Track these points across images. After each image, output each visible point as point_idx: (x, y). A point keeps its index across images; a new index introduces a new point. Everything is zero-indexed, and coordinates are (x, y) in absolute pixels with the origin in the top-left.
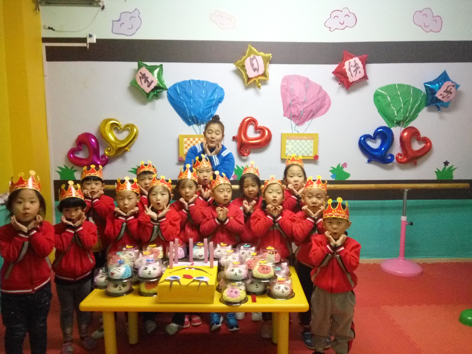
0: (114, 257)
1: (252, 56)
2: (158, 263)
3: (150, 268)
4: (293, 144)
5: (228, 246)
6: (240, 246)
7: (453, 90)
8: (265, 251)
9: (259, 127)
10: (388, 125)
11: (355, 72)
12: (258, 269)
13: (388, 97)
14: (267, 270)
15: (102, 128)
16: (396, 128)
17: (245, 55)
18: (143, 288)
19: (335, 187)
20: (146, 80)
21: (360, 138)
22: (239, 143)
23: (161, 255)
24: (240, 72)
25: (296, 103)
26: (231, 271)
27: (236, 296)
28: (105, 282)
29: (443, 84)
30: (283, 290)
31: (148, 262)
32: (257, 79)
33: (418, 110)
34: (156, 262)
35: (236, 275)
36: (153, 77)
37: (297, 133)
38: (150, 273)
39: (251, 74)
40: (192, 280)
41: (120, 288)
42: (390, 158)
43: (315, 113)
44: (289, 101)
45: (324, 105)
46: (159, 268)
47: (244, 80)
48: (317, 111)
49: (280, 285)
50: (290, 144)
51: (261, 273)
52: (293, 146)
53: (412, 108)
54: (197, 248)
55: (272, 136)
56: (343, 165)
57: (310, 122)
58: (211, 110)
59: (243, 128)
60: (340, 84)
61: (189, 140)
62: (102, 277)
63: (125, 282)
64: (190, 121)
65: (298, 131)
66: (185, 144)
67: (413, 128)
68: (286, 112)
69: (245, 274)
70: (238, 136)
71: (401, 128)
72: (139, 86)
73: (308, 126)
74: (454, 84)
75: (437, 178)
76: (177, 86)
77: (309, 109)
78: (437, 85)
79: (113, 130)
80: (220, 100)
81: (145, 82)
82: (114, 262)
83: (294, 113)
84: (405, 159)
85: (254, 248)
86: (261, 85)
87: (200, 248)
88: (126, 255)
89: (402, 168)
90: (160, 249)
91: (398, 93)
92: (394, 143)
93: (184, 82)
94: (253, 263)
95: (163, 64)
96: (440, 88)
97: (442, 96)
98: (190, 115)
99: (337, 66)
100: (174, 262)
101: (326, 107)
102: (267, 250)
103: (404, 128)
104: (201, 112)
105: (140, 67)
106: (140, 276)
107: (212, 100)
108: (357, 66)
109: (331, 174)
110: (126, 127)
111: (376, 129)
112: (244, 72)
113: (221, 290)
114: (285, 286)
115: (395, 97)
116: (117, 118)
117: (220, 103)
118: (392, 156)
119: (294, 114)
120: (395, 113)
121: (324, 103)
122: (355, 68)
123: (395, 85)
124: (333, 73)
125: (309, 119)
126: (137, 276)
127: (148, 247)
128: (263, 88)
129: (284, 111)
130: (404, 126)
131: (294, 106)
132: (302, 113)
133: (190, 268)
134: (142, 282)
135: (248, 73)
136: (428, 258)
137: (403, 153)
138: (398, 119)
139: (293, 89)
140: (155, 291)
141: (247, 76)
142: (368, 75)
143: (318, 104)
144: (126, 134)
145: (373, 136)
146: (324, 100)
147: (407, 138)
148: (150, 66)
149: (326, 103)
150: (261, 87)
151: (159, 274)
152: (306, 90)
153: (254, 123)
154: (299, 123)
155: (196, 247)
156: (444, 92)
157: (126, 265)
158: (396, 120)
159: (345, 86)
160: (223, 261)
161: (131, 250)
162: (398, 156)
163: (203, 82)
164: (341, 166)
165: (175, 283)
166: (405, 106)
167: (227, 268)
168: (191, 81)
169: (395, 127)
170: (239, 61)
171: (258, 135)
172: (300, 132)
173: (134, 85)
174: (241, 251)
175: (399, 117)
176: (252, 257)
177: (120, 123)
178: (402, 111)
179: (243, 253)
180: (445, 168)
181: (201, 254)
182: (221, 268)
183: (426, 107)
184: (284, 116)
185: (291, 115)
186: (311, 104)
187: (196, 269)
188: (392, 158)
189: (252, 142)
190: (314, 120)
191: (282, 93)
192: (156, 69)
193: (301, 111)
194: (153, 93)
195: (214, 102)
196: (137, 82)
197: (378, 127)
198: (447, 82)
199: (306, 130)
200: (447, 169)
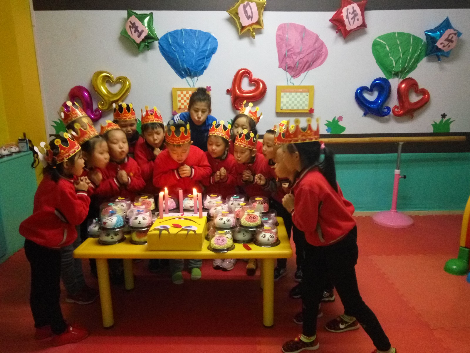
0: (107, 208)
1: (245, 3)
2: (148, 214)
3: (140, 218)
4: (288, 97)
5: (217, 196)
6: (230, 198)
7: (455, 38)
8: (254, 201)
9: (253, 79)
10: (386, 76)
11: (353, 19)
12: (246, 218)
13: (387, 46)
14: (254, 219)
15: (94, 80)
18: (135, 237)
19: (329, 141)
20: (136, 30)
21: (357, 90)
22: (233, 98)
23: (153, 206)
24: (233, 20)
25: (291, 54)
26: (220, 220)
27: (223, 244)
28: (98, 231)
29: (444, 32)
30: (268, 238)
31: (139, 213)
32: (251, 28)
33: (417, 61)
34: (146, 213)
35: (224, 223)
36: (144, 26)
37: (292, 85)
38: (140, 222)
39: (245, 22)
40: (181, 229)
41: (112, 237)
42: (386, 110)
43: (311, 65)
44: (284, 51)
45: (321, 55)
46: (150, 218)
47: (237, 29)
48: (313, 62)
49: (266, 234)
50: (285, 97)
51: (248, 222)
52: (288, 99)
53: (411, 59)
54: (188, 200)
55: (267, 88)
56: (338, 118)
57: (305, 75)
58: (204, 62)
59: (237, 81)
60: (337, 33)
61: (182, 93)
62: (95, 226)
63: (117, 231)
64: (183, 73)
65: (293, 84)
66: (178, 97)
67: (411, 79)
68: (281, 64)
69: (234, 223)
70: (232, 90)
71: (399, 80)
72: (129, 36)
73: (304, 78)
74: (456, 32)
75: (434, 131)
76: (169, 35)
77: (304, 60)
78: (438, 33)
79: (105, 83)
80: (213, 51)
81: (135, 32)
82: (107, 212)
83: (289, 64)
85: (243, 199)
86: (256, 34)
87: (191, 199)
88: (118, 206)
89: (398, 121)
90: (152, 200)
91: (397, 42)
92: (390, 95)
93: (176, 32)
94: (241, 213)
95: (154, 12)
96: (441, 35)
97: (443, 45)
98: (182, 67)
99: (334, 13)
100: (164, 213)
101: (323, 57)
102: (256, 200)
103: (402, 80)
105: (129, 15)
106: (131, 226)
107: (205, 51)
108: (355, 13)
109: (326, 128)
110: (118, 80)
111: (373, 80)
112: (238, 20)
113: (209, 238)
114: (270, 235)
115: (393, 47)
116: (107, 71)
117: (214, 53)
118: (388, 108)
119: (290, 66)
120: (393, 64)
121: (320, 53)
122: (353, 15)
123: (394, 33)
124: (330, 20)
125: (306, 71)
126: (128, 226)
127: (140, 198)
128: (258, 37)
129: (279, 62)
130: (402, 77)
131: (290, 57)
132: (297, 64)
133: (180, 218)
134: (134, 231)
135: (241, 21)
136: (422, 210)
137: (400, 105)
139: (288, 39)
140: (146, 240)
141: (240, 24)
142: (367, 22)
143: (314, 55)
144: (118, 87)
145: (369, 87)
146: (321, 50)
147: (405, 90)
148: (139, 15)
149: (323, 54)
150: (255, 37)
151: (149, 223)
152: (302, 39)
153: (248, 75)
154: (295, 76)
155: (186, 198)
156: (445, 40)
157: (118, 215)
158: (394, 71)
159: (343, 35)
160: (212, 211)
161: (123, 201)
162: (395, 109)
163: (196, 31)
164: (336, 119)
165: (164, 232)
166: (404, 56)
167: (216, 217)
168: (183, 31)
169: (393, 78)
170: (232, 9)
171: (253, 88)
172: (295, 85)
173: (124, 35)
174: (230, 202)
175: (397, 68)
176: (241, 207)
177: (112, 76)
178: (400, 62)
179: (232, 204)
180: (442, 121)
181: (191, 205)
182: (210, 218)
183: (426, 56)
184: (279, 68)
185: (287, 67)
186: (307, 54)
187: (185, 219)
188: (388, 110)
189: (246, 96)
190: (310, 71)
191: (278, 43)
192: (145, 17)
193: (296, 62)
194: (144, 43)
195: (207, 53)
196: (127, 33)
197: (375, 79)
198: (448, 30)
199: (302, 83)
200: (444, 122)
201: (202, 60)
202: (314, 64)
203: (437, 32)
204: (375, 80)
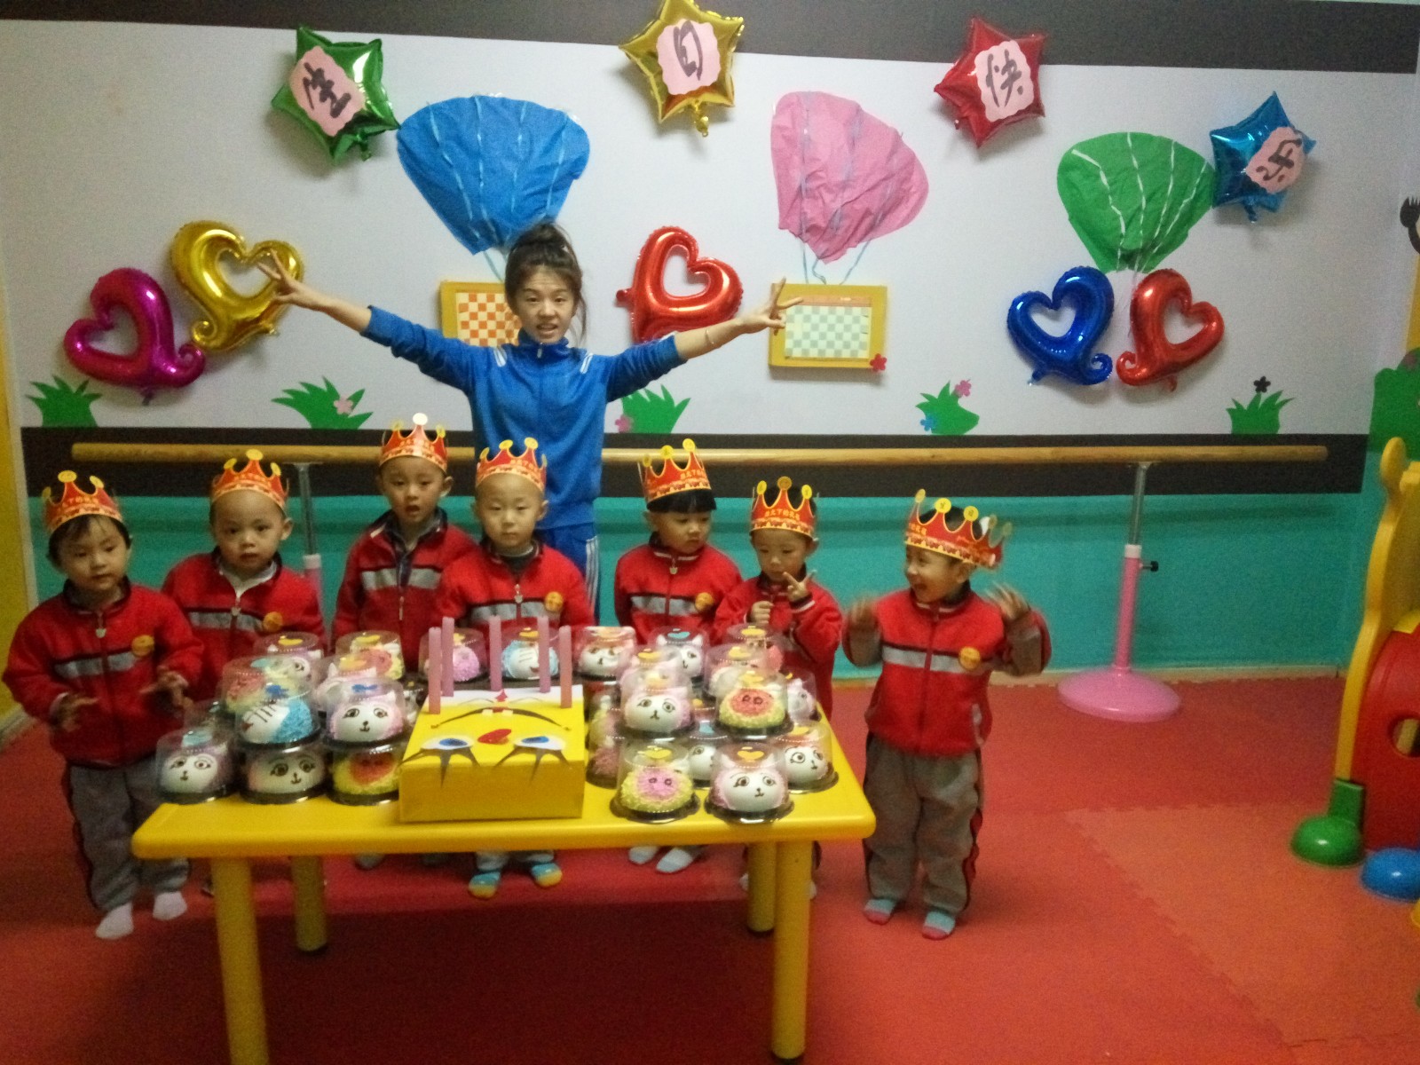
1: (680, 23)
2: (392, 695)
3: (367, 711)
4: (807, 319)
7: (1296, 154)
9: (700, 262)
10: (1097, 263)
11: (1007, 89)
13: (1102, 174)
14: (759, 705)
15: (181, 252)
16: (1122, 273)
17: (658, 18)
18: (345, 778)
19: (933, 457)
20: (327, 93)
21: (1014, 302)
22: (637, 317)
24: (641, 76)
25: (822, 185)
29: (1266, 135)
31: (360, 694)
32: (697, 102)
33: (1189, 219)
34: (386, 693)
35: (655, 716)
36: (351, 84)
37: (820, 282)
38: (367, 726)
39: (679, 83)
40: (508, 748)
42: (1098, 366)
43: (878, 222)
44: (797, 177)
45: (908, 193)
46: (398, 710)
47: (652, 104)
48: (884, 216)
50: (799, 318)
52: (807, 327)
53: (1171, 211)
54: (519, 646)
55: (742, 291)
56: (957, 387)
57: (861, 251)
58: (546, 202)
59: (652, 262)
60: (957, 127)
61: (473, 299)
64: (477, 235)
65: (823, 279)
66: (461, 312)
67: (1169, 274)
68: (787, 216)
69: (684, 715)
70: (634, 290)
71: (1135, 276)
72: (303, 113)
73: (857, 263)
74: (1299, 136)
75: (1234, 429)
76: (432, 116)
77: (857, 206)
78: (1251, 138)
79: (216, 262)
80: (575, 169)
81: (323, 99)
82: (251, 690)
83: (812, 219)
84: (1144, 370)
86: (712, 120)
87: (531, 645)
88: (283, 669)
89: (1132, 399)
90: (394, 648)
91: (1131, 162)
92: (1112, 319)
93: (455, 104)
95: (384, 38)
96: (1257, 148)
97: (1264, 173)
98: (475, 215)
99: (948, 67)
100: (442, 691)
101: (913, 200)
103: (1146, 275)
104: (513, 206)
105: (303, 46)
106: (336, 737)
107: (548, 169)
108: (1012, 69)
109: (922, 416)
110: (263, 249)
111: (1061, 275)
112: (655, 77)
115: (1121, 176)
116: (225, 222)
117: (576, 177)
118: (1106, 360)
119: (814, 223)
120: (1119, 227)
121: (905, 187)
122: (1006, 75)
123: (1126, 134)
124: (938, 89)
125: (860, 240)
126: (324, 739)
128: (715, 131)
129: (781, 209)
130: (1144, 267)
131: (813, 195)
132: (836, 219)
133: (497, 710)
134: (342, 757)
135: (666, 78)
136: (1196, 666)
137: (1138, 350)
138: (1126, 244)
139: (810, 140)
140: (387, 787)
141: (664, 88)
142: (1046, 102)
143: (888, 191)
145: (1050, 297)
146: (906, 179)
147: (1153, 307)
148: (338, 45)
149: (913, 190)
150: (709, 130)
151: (398, 728)
152: (853, 143)
153: (685, 248)
154: (828, 254)
156: (1271, 159)
157: (292, 701)
158: (1122, 249)
159: (974, 134)
161: (295, 653)
162: (1124, 361)
163: (520, 103)
165: (456, 760)
166: (1152, 206)
168: (477, 100)
169: (1120, 270)
170: (637, 39)
171: (698, 289)
172: (830, 282)
173: (283, 105)
175: (1131, 239)
177: (242, 238)
178: (1141, 221)
180: (1257, 399)
181: (536, 666)
183: (1214, 207)
184: (781, 228)
185: (804, 227)
186: (869, 190)
187: (517, 712)
188: (1105, 365)
189: (678, 312)
190: (873, 242)
191: (776, 152)
192: (359, 54)
193: (834, 211)
194: (351, 137)
195: (555, 176)
196: (295, 100)
197: (1068, 270)
198: (1279, 129)
199: (851, 276)
200: (1264, 404)
201: (539, 196)
202: (886, 221)
203: (1246, 136)
204: (1066, 273)
